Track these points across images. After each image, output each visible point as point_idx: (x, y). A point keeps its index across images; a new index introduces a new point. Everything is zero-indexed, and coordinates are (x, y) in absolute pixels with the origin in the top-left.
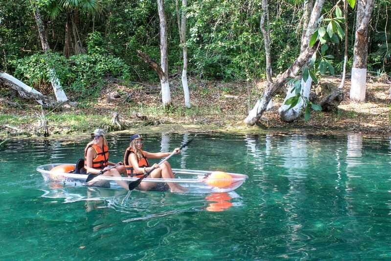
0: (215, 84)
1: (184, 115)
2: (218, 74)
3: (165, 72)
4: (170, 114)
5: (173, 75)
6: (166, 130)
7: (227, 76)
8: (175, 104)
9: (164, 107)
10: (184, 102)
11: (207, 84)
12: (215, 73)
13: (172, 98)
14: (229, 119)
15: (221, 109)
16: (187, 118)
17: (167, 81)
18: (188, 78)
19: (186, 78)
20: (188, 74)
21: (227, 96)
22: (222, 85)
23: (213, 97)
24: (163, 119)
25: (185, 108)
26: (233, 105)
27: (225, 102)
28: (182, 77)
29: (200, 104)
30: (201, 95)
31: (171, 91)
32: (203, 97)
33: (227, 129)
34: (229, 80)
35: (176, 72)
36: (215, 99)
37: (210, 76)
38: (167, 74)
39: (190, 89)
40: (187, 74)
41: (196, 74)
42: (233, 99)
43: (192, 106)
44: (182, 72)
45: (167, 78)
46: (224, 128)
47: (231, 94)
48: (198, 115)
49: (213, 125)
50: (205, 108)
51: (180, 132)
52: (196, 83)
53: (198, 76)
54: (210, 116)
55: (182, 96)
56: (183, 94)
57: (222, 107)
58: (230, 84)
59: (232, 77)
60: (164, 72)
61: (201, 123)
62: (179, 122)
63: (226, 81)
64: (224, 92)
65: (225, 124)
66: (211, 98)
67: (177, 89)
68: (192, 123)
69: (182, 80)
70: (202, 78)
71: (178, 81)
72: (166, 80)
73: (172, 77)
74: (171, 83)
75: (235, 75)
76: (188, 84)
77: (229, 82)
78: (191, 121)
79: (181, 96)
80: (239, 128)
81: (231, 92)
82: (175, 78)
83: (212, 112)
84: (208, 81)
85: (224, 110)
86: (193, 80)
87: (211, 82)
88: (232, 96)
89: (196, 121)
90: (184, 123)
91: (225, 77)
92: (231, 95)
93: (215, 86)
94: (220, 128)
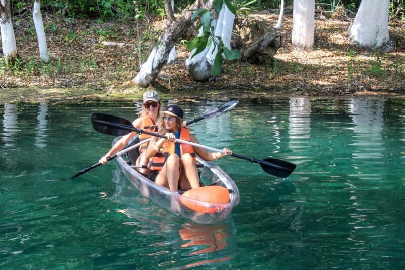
0: (86, 24)
1: (39, 73)
2: (91, 8)
3: (5, 5)
4: (16, 73)
5: (20, 10)
6: (11, 99)
7: (105, 12)
8: (24, 57)
9: (6, 62)
10: (39, 53)
11: (74, 25)
12: (87, 7)
13: (19, 47)
14: (111, 78)
15: (98, 64)
16: (44, 78)
17: (10, 20)
18: (43, 16)
19: (40, 15)
20: (43, 9)
21: (106, 43)
22: (99, 25)
23: (85, 44)
24: (5, 80)
25: (40, 63)
26: (116, 56)
27: (104, 52)
28: (34, 14)
29: (64, 56)
30: (65, 41)
31: (16, 36)
32: (69, 46)
33: (107, 93)
34: (108, 18)
35: (24, 6)
36: (88, 47)
37: (78, 12)
38: (8, 9)
39: (47, 32)
40: (41, 9)
41: (57, 9)
42: (116, 47)
43: (52, 59)
44: (33, 6)
45: (9, 15)
46: (102, 92)
47: (111, 39)
48: (61, 73)
49: (85, 88)
50: (72, 62)
51: (33, 101)
52: (57, 24)
53: (59, 12)
54: (80, 75)
55: (36, 43)
56: (37, 41)
57: (98, 60)
58: (111, 25)
59: (113, 14)
60: (3, 5)
61: (66, 86)
62: (32, 84)
63: (104, 21)
64: (101, 37)
65: (104, 86)
66: (80, 46)
67: (27, 33)
68: (53, 86)
69: (35, 18)
70: (66, 15)
71: (28, 20)
72: (7, 18)
73: (17, 14)
74: (17, 23)
75: (118, 10)
76: (44, 25)
77: (109, 21)
78: (50, 82)
79: (32, 45)
80: (126, 91)
81: (113, 36)
82: (23, 15)
83: (83, 68)
84: (77, 20)
85: (102, 65)
86: (53, 18)
87: (81, 21)
88: (114, 43)
89: (58, 82)
90: (40, 87)
91: (102, 14)
92: (113, 41)
93: (88, 27)
94: (96, 92)
